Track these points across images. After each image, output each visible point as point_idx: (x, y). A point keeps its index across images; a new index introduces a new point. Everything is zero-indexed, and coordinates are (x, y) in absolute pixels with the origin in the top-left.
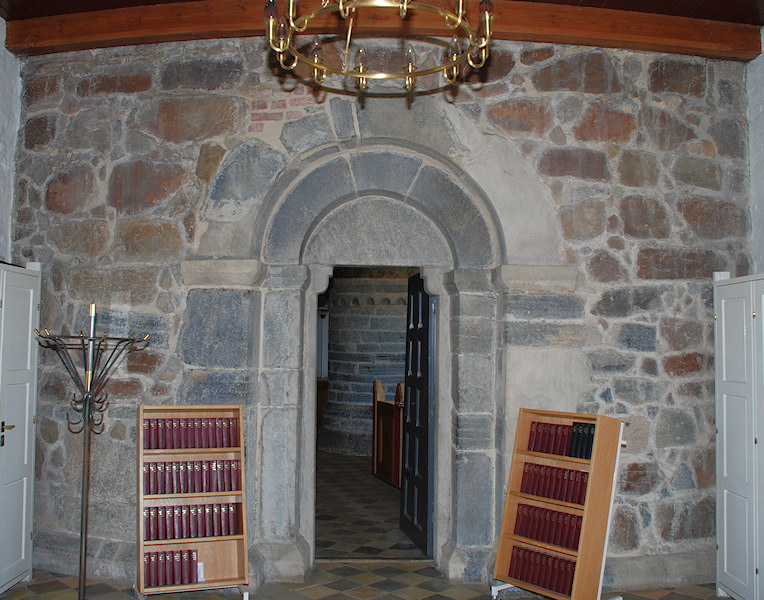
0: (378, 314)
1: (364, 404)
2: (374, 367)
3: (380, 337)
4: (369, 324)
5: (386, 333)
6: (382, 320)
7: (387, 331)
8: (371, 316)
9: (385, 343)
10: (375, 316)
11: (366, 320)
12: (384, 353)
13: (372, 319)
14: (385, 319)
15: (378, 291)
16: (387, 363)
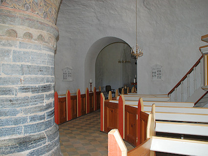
0: (20, 47)
1: (7, 138)
2: (17, 100)
3: (22, 70)
4: (11, 57)
5: (28, 67)
6: (25, 53)
7: (29, 64)
8: (13, 48)
9: (28, 76)
10: (18, 49)
11: (8, 52)
12: (26, 85)
13: (15, 52)
14: (27, 53)
15: (21, 24)
16: (30, 94)
